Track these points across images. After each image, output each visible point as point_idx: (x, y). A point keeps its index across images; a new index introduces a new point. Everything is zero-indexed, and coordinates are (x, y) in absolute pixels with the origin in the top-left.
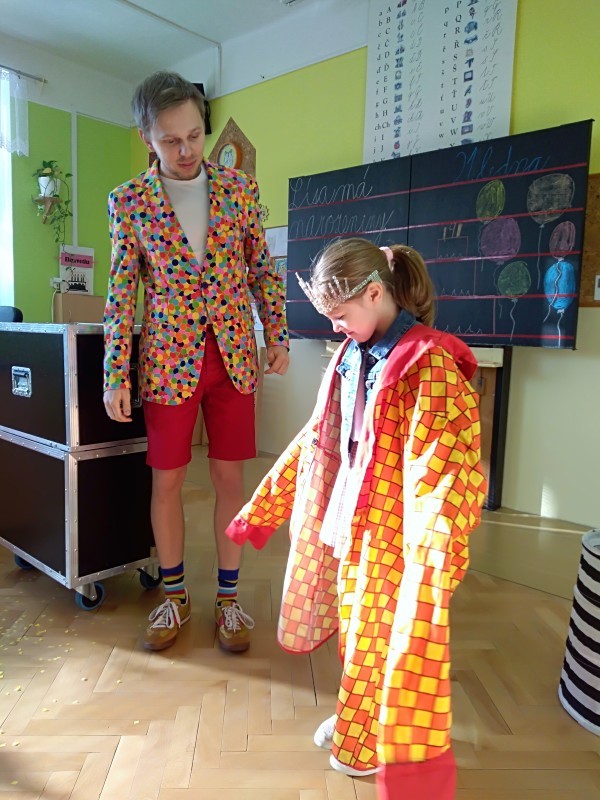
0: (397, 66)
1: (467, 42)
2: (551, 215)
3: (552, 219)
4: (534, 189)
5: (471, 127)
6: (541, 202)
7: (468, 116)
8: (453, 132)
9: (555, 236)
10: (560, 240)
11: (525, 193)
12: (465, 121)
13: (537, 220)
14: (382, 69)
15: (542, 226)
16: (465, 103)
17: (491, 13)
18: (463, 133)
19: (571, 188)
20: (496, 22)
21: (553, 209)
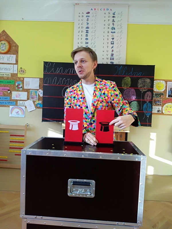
0: (86, 32)
1: (111, 32)
2: (145, 89)
3: (145, 90)
4: (140, 81)
5: (113, 58)
6: (142, 85)
7: (112, 55)
8: (107, 59)
9: (146, 95)
10: (147, 96)
11: (137, 82)
12: (111, 56)
13: (141, 90)
14: (80, 32)
15: (142, 92)
16: (111, 51)
17: (119, 27)
18: (111, 60)
19: (150, 83)
20: (121, 30)
21: (145, 87)
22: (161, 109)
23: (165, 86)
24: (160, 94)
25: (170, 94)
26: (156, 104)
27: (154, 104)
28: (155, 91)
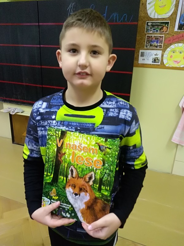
22: (159, 57)
24: (162, 25)
26: (151, 45)
27: (146, 46)
28: (152, 16)
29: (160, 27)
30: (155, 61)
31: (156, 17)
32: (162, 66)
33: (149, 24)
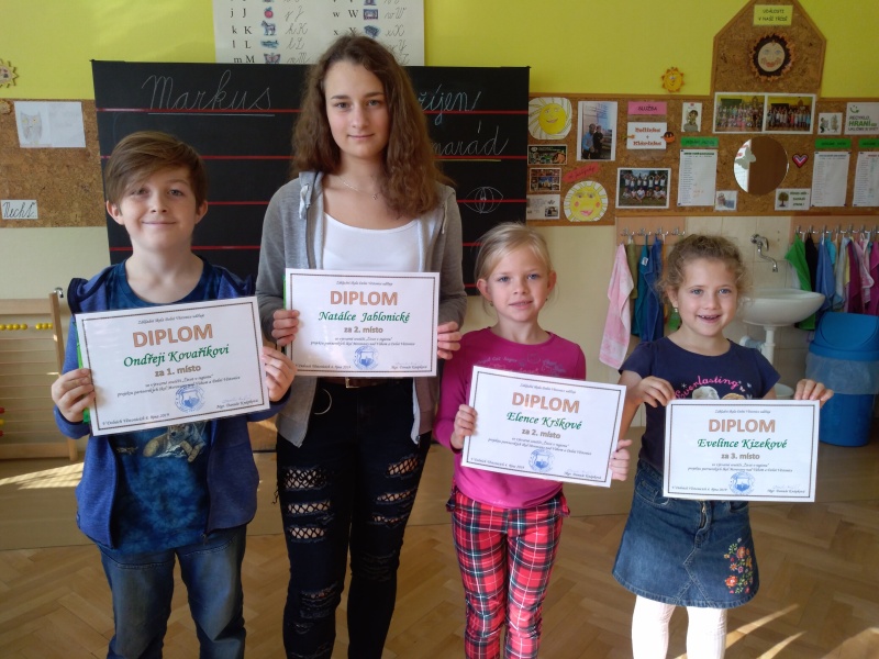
5: (376, 12)
8: (353, 14)
18: (365, 17)
22: (557, 205)
23: (570, 117)
24: (552, 150)
25: (590, 146)
26: (540, 186)
27: (532, 188)
28: (537, 136)
29: (553, 154)
30: (550, 212)
31: (544, 138)
32: (564, 221)
33: (534, 149)
